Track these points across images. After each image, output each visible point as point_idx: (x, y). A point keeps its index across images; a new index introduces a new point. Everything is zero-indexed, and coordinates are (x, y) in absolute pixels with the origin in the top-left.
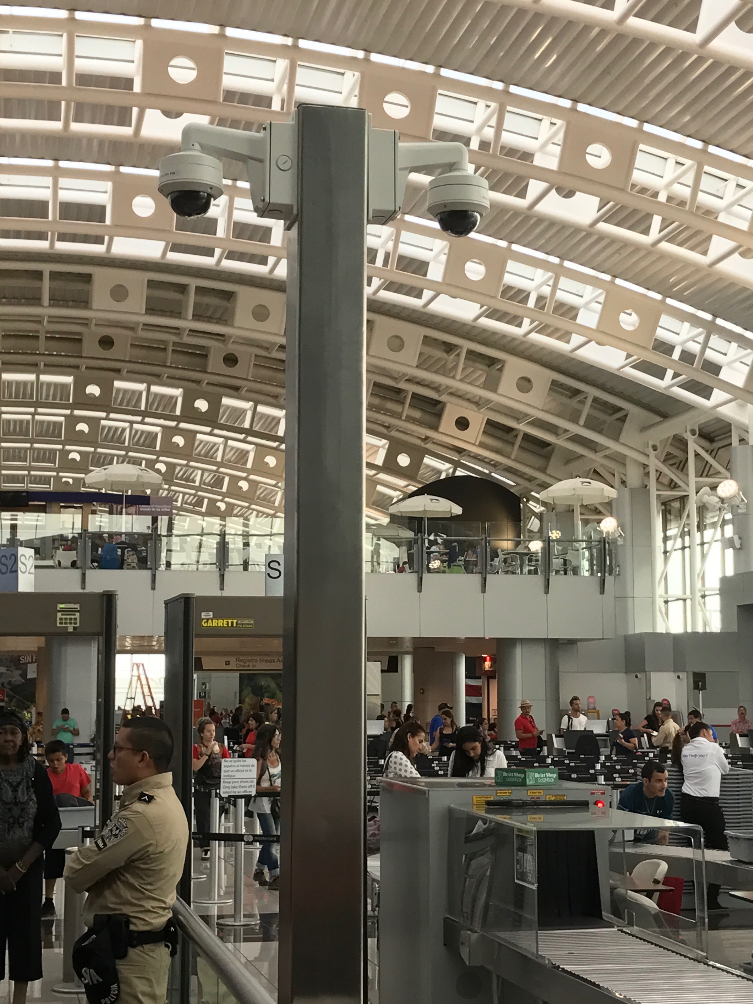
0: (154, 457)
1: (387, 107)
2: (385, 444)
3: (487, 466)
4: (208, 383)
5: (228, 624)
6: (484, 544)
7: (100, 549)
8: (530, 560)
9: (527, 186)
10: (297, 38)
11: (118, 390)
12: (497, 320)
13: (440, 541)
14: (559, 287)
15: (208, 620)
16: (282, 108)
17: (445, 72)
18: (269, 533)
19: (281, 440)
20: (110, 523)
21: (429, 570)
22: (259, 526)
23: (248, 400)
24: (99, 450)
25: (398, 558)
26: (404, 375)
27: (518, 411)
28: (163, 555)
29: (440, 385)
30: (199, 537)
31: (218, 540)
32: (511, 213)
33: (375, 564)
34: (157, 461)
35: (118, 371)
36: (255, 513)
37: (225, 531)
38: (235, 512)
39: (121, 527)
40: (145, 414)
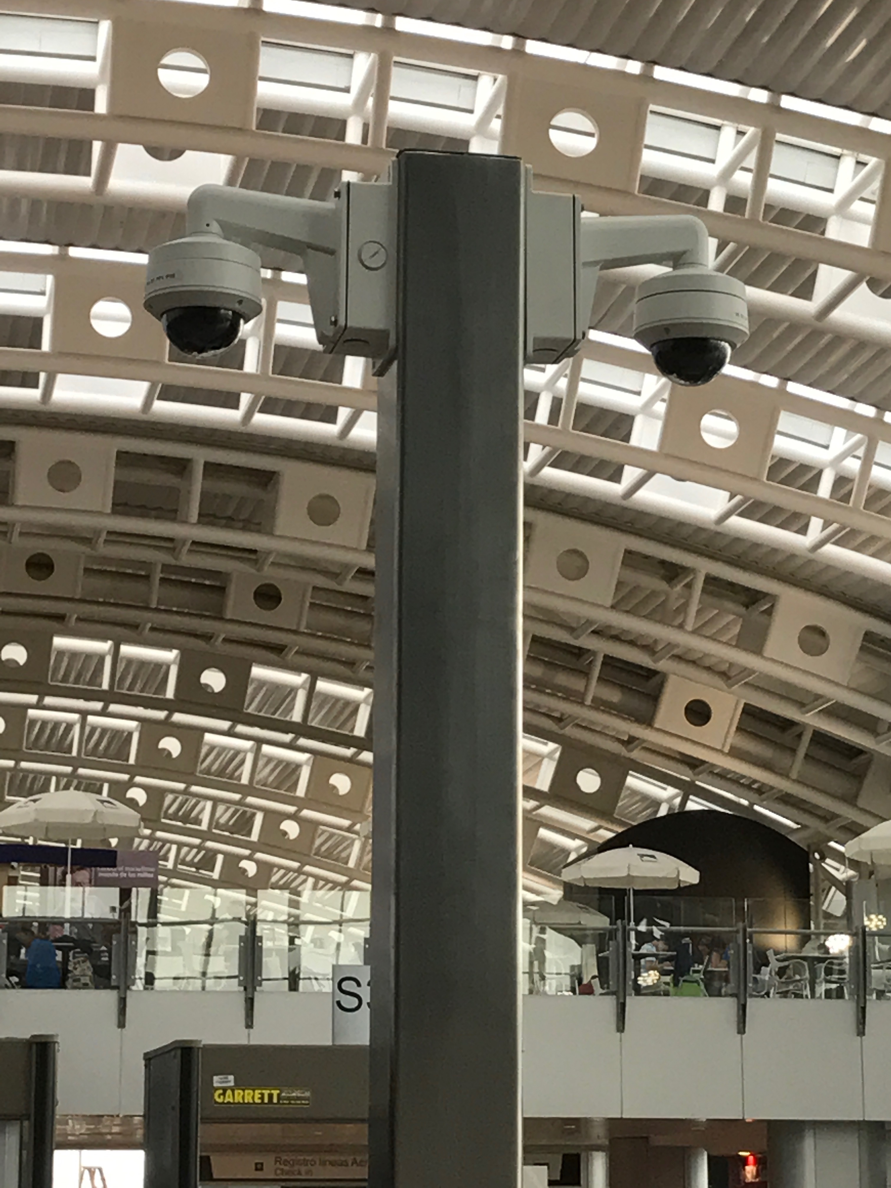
0: (125, 777)
1: (555, 136)
2: (554, 752)
3: (746, 792)
4: (225, 640)
5: (262, 1098)
6: (740, 941)
7: (23, 951)
8: (829, 971)
9: (814, 275)
10: (391, 14)
11: (61, 653)
12: (761, 520)
13: (657, 933)
14: (877, 459)
15: (225, 1090)
16: (365, 140)
17: (661, 73)
18: (338, 918)
19: (361, 744)
20: (43, 900)
21: (638, 990)
22: (318, 905)
23: (297, 669)
24: (24, 765)
25: (580, 967)
26: (589, 622)
27: (802, 689)
28: (141, 961)
29: (656, 641)
30: (207, 927)
31: (243, 933)
32: (786, 324)
33: (536, 977)
34: (130, 784)
35: (60, 618)
36: (311, 880)
37: (255, 916)
38: (274, 879)
39: (63, 909)
40: (108, 697)
